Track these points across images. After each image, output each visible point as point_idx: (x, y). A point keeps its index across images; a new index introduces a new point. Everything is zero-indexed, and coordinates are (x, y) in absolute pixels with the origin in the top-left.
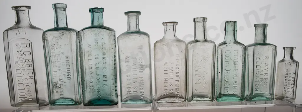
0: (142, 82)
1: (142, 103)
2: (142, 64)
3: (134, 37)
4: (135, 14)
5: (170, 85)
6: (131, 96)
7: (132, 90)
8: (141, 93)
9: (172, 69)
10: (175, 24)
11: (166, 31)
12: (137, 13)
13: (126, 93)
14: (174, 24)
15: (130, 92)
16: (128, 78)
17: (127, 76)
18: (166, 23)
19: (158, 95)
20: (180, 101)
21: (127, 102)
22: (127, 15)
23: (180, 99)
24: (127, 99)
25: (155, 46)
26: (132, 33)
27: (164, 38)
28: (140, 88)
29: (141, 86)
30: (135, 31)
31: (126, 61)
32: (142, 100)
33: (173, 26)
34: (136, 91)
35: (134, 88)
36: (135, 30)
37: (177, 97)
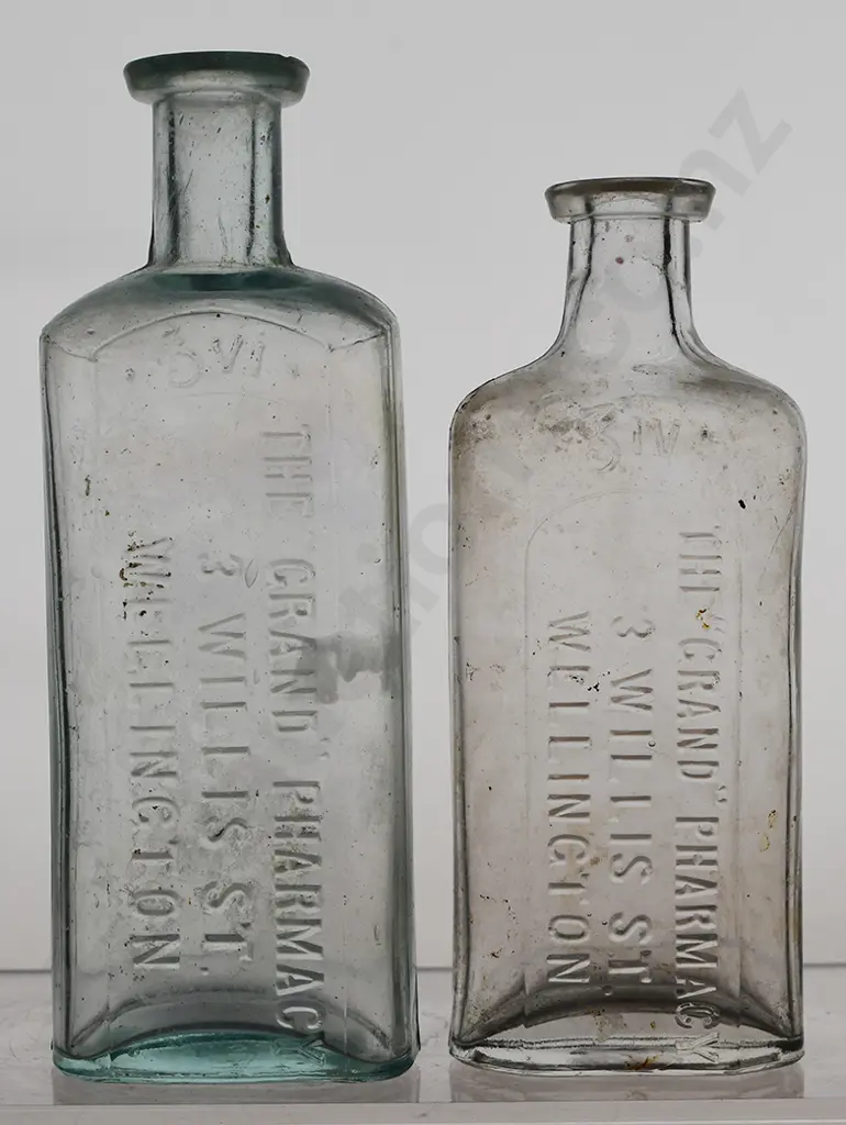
0: (305, 833)
1: (293, 1065)
2: (305, 627)
3: (226, 329)
4: (243, 83)
5: (620, 865)
6: (177, 991)
7: (194, 923)
8: (283, 957)
9: (636, 690)
10: (682, 203)
11: (580, 281)
12: (266, 80)
13: (121, 956)
14: (669, 206)
15: (171, 948)
16: (148, 784)
17: (134, 762)
18: (589, 190)
19: (493, 981)
20: (730, 1056)
21: (124, 1061)
22: (155, 95)
23: (726, 1031)
24: (131, 1021)
25: (461, 436)
26: (210, 285)
27: (560, 349)
28: (283, 903)
29: (291, 876)
30: (236, 269)
31: (128, 594)
32: (299, 1039)
33: (659, 226)
34: (235, 938)
35: (215, 904)
36: (240, 256)
37: (698, 1007)
